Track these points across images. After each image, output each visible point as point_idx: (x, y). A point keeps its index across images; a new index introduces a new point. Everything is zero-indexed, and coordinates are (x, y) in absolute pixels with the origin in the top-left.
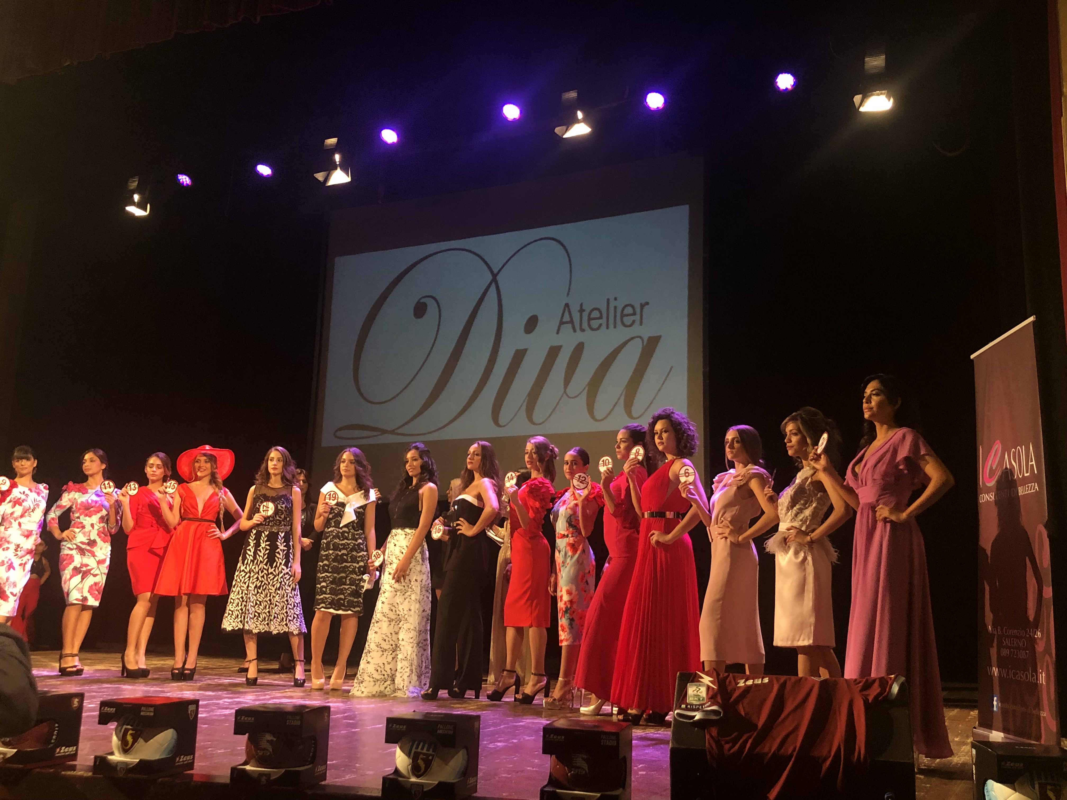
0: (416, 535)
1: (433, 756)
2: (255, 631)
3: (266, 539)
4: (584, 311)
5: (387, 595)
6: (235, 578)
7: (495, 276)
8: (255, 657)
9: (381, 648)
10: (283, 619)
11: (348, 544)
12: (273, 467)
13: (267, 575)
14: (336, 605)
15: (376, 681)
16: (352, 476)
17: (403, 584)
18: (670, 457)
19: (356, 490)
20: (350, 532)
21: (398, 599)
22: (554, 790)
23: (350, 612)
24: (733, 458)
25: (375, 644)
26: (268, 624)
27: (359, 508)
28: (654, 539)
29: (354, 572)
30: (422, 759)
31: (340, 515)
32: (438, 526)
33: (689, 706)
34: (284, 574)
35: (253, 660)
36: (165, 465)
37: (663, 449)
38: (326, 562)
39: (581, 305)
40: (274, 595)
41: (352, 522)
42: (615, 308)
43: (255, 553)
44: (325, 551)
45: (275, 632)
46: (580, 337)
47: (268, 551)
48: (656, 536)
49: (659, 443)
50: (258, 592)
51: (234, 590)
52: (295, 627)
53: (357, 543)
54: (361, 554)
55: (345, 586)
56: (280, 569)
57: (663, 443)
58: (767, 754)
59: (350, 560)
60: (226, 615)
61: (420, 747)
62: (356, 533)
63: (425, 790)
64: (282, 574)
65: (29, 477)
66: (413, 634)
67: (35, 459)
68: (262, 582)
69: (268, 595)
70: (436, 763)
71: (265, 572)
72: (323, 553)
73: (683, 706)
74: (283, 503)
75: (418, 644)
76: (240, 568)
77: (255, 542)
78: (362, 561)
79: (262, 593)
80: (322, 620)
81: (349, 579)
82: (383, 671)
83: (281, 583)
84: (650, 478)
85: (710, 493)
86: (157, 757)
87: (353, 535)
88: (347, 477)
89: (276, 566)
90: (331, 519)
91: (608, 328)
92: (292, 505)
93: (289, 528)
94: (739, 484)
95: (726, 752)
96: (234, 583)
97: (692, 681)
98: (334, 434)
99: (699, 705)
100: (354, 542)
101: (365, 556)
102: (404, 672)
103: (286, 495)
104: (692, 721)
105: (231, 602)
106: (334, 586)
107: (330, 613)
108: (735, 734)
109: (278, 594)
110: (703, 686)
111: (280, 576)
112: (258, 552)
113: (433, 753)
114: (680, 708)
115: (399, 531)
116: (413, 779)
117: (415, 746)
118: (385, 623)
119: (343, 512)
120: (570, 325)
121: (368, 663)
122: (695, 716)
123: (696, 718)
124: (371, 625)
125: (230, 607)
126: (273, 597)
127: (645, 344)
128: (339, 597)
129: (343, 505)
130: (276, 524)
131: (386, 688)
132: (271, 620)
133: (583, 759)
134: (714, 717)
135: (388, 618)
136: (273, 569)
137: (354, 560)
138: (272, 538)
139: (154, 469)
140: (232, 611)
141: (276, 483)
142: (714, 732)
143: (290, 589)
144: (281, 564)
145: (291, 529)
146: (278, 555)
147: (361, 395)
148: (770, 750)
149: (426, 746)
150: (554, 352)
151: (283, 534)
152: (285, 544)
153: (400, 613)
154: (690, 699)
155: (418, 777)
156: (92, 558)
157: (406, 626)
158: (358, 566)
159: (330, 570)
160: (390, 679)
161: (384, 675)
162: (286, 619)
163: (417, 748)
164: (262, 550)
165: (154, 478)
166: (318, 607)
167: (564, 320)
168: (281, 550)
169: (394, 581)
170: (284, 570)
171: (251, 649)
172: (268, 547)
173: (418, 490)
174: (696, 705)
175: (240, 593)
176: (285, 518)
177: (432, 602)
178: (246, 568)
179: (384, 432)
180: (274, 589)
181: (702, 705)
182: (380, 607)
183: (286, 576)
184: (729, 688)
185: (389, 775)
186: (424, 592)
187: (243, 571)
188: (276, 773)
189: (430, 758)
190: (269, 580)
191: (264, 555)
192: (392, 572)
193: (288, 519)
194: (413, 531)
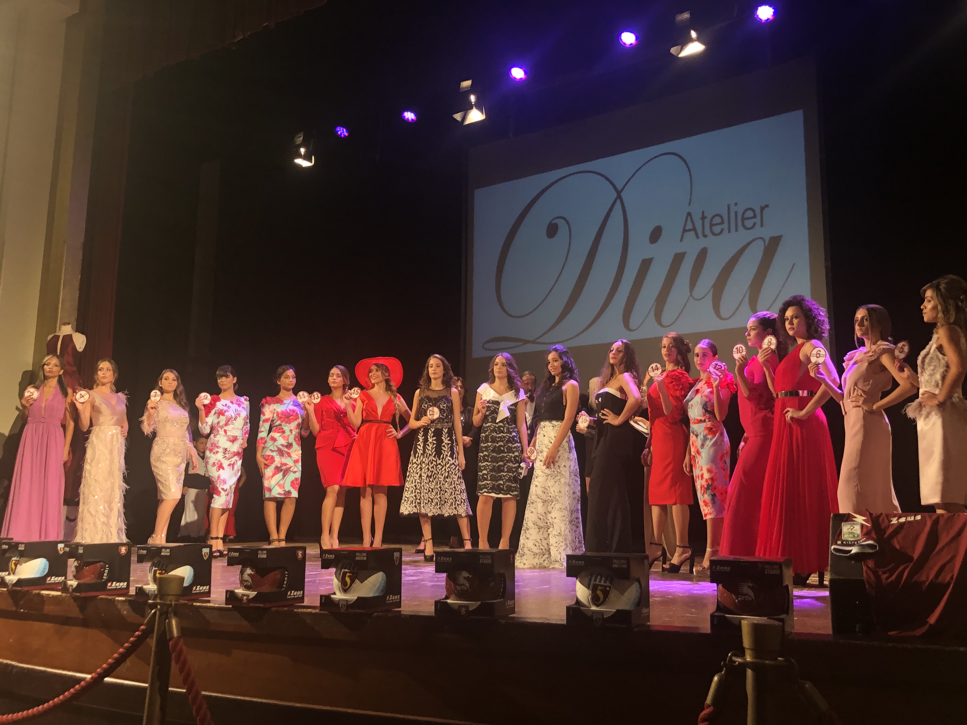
0: (562, 426)
1: (610, 587)
2: (430, 514)
3: (432, 435)
4: (706, 218)
5: (540, 479)
6: (409, 470)
7: (619, 193)
8: (430, 537)
9: (537, 525)
10: (452, 503)
11: (504, 437)
12: (433, 372)
13: (436, 465)
14: (496, 489)
15: (535, 554)
16: (504, 377)
17: (553, 469)
18: (800, 341)
19: (508, 390)
20: (505, 426)
21: (551, 483)
22: (722, 614)
23: (509, 496)
24: (862, 335)
25: (532, 523)
26: (440, 508)
27: (512, 405)
28: (789, 415)
29: (510, 461)
30: (601, 590)
31: (496, 412)
32: (584, 417)
33: (845, 543)
34: (451, 465)
35: (428, 540)
36: (344, 375)
37: (794, 333)
38: (485, 453)
39: (703, 213)
40: (444, 483)
41: (506, 418)
42: (736, 212)
43: (424, 448)
44: (484, 444)
45: (446, 515)
46: (702, 243)
47: (435, 446)
48: (791, 413)
49: (790, 329)
50: (430, 481)
51: (408, 479)
52: (463, 510)
53: (511, 436)
54: (515, 445)
55: (503, 473)
56: (447, 460)
57: (793, 329)
58: (925, 582)
59: (506, 451)
60: (403, 501)
61: (598, 579)
62: (510, 427)
63: (605, 617)
64: (449, 465)
65: (232, 391)
66: (566, 513)
67: (234, 377)
68: (432, 472)
69: (439, 483)
70: (613, 594)
71: (434, 463)
72: (482, 445)
73: (839, 542)
74: (445, 403)
75: (571, 522)
76: (412, 460)
77: (423, 438)
78: (517, 451)
79: (433, 481)
80: (485, 503)
81: (507, 467)
82: (540, 545)
83: (449, 472)
84: (782, 363)
85: (841, 371)
86: (371, 595)
87: (508, 429)
88: (500, 378)
89: (443, 458)
90: (488, 416)
91: (729, 232)
92: (452, 404)
93: (451, 424)
94: (871, 360)
95: (884, 581)
96: (408, 474)
97: (846, 521)
98: (483, 347)
99: (855, 541)
100: (509, 435)
101: (519, 447)
102: (559, 546)
103: (446, 396)
104: (849, 554)
105: (406, 490)
106: (494, 473)
107: (491, 497)
108: (893, 565)
109: (446, 481)
110: (857, 524)
111: (447, 466)
112: (427, 446)
113: (610, 585)
114: (836, 544)
115: (547, 423)
116: (594, 608)
117: (593, 579)
118: (540, 504)
119: (498, 409)
120: (693, 233)
121: (527, 538)
122: (852, 550)
123: (852, 552)
124: (527, 506)
125: (406, 494)
126: (443, 484)
127: (766, 244)
128: (499, 482)
129: (498, 403)
130: (440, 422)
131: (544, 561)
132: (442, 504)
133: (749, 587)
134: (871, 551)
135: (542, 499)
136: (441, 460)
137: (510, 450)
138: (438, 434)
139: (335, 377)
140: (408, 498)
141: (437, 385)
142: (871, 563)
143: (456, 478)
144: (447, 456)
145: (453, 424)
146: (443, 448)
147: (504, 311)
148: (927, 578)
149: (603, 579)
150: (679, 258)
151: (447, 429)
152: (449, 438)
153: (552, 495)
154: (846, 536)
155: (597, 606)
156: (289, 458)
157: (558, 506)
158: (513, 455)
159: (490, 460)
160: (547, 553)
161: (542, 549)
162: (455, 504)
163: (595, 581)
164: (430, 444)
165: (335, 385)
166: (481, 492)
167: (687, 228)
168: (446, 444)
169: (545, 467)
170: (450, 460)
171: (427, 530)
172: (435, 442)
173: (561, 387)
174: (851, 541)
175: (414, 482)
176: (447, 416)
177: (581, 486)
178: (417, 460)
179: (526, 342)
180: (443, 478)
181: (857, 541)
182: (535, 489)
183: (452, 466)
184: (883, 526)
185: (572, 605)
186: (573, 477)
187: (415, 463)
188: (473, 605)
189: (608, 589)
190: (438, 470)
191: (432, 448)
192: (543, 459)
193: (450, 417)
194: (559, 423)
